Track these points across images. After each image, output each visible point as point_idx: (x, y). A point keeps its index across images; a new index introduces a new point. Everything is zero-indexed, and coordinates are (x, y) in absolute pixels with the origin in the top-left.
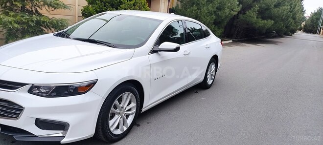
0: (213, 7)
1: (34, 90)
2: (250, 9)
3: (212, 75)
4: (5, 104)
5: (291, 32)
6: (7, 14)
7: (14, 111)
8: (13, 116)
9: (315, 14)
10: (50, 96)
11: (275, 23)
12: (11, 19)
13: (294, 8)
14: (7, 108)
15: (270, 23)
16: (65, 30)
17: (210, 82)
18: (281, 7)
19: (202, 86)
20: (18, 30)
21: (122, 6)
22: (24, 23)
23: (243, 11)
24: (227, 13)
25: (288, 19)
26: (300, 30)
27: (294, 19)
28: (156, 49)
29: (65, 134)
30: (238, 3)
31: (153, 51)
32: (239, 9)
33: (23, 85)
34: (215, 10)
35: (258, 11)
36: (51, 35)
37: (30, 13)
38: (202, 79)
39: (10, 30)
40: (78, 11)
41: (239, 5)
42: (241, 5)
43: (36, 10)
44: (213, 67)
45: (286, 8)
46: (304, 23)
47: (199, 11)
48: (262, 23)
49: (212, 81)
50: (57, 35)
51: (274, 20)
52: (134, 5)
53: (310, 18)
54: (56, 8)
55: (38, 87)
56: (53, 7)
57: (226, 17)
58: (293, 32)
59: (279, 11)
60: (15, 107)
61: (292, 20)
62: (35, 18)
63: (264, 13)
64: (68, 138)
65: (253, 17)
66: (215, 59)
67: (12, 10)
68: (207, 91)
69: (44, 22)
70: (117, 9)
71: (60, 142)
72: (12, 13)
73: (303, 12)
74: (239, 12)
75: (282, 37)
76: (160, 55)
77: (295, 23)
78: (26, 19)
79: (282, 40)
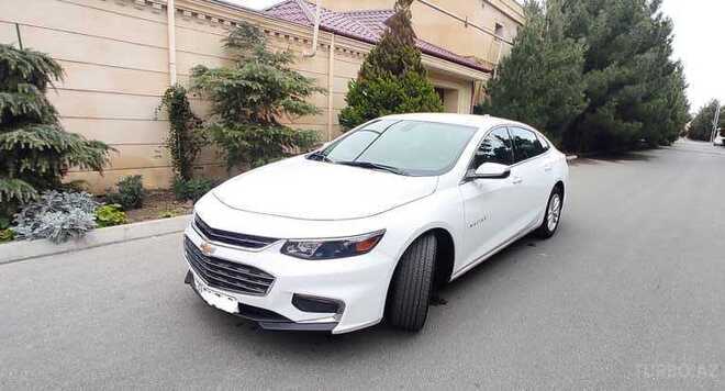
0: (544, 103)
1: (289, 248)
2: (603, 104)
3: (555, 215)
4: (247, 272)
5: (669, 139)
6: (231, 126)
7: (259, 283)
8: (259, 290)
9: (707, 110)
10: (314, 258)
11: (645, 125)
12: (237, 134)
13: (674, 102)
14: (249, 278)
15: (637, 126)
16: (321, 149)
17: (551, 226)
18: (654, 101)
19: (540, 234)
20: (245, 150)
21: (403, 105)
22: (255, 139)
23: (592, 109)
24: (568, 111)
25: (665, 119)
26: (683, 135)
27: (674, 118)
28: (471, 174)
29: (339, 318)
30: (584, 95)
31: (468, 179)
32: (586, 105)
33: (272, 240)
34: (548, 106)
35: (617, 107)
36: (301, 158)
37: (264, 123)
38: (540, 221)
39: (235, 149)
40: (332, 117)
41: (585, 100)
42: (589, 100)
43: (273, 119)
44: (556, 201)
45: (661, 101)
46: (688, 125)
47: (522, 110)
48: (624, 126)
49: (554, 225)
50: (310, 158)
51: (642, 121)
52: (420, 103)
53: (698, 116)
54: (302, 114)
55: (295, 244)
56: (297, 112)
57: (566, 118)
58: (673, 139)
59: (649, 107)
60: (262, 276)
61: (670, 120)
62: (272, 130)
63: (626, 111)
64: (344, 324)
65: (609, 117)
66: (559, 189)
67: (237, 120)
68: (549, 241)
69: (285, 136)
70: (394, 112)
71: (330, 331)
72: (238, 125)
73: (687, 107)
74: (587, 110)
75: (655, 148)
76: (476, 184)
77: (676, 124)
78: (258, 132)
79: (656, 152)
